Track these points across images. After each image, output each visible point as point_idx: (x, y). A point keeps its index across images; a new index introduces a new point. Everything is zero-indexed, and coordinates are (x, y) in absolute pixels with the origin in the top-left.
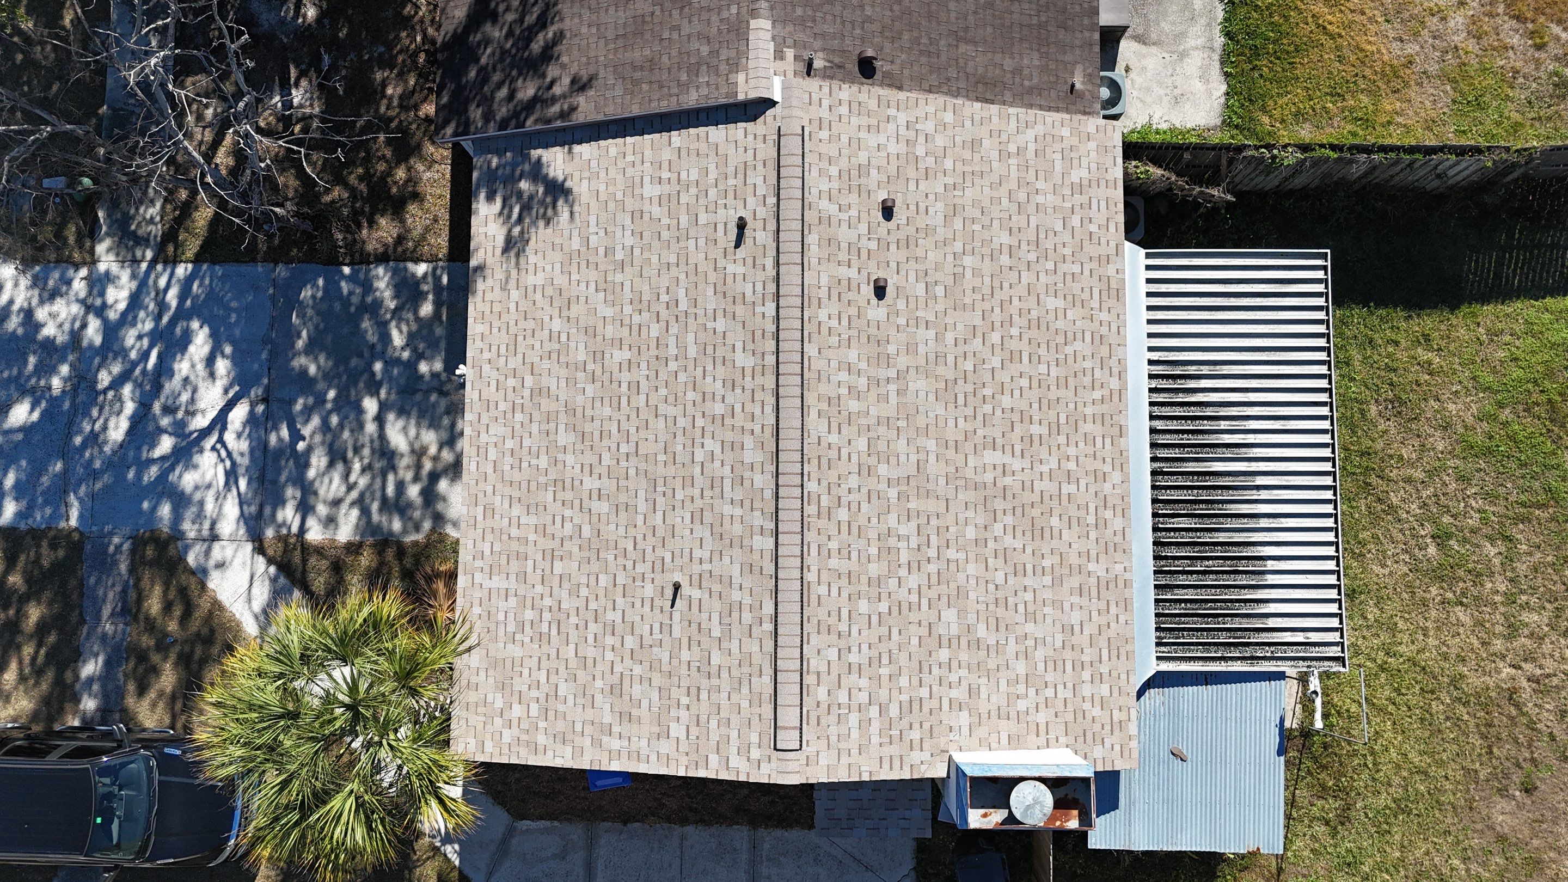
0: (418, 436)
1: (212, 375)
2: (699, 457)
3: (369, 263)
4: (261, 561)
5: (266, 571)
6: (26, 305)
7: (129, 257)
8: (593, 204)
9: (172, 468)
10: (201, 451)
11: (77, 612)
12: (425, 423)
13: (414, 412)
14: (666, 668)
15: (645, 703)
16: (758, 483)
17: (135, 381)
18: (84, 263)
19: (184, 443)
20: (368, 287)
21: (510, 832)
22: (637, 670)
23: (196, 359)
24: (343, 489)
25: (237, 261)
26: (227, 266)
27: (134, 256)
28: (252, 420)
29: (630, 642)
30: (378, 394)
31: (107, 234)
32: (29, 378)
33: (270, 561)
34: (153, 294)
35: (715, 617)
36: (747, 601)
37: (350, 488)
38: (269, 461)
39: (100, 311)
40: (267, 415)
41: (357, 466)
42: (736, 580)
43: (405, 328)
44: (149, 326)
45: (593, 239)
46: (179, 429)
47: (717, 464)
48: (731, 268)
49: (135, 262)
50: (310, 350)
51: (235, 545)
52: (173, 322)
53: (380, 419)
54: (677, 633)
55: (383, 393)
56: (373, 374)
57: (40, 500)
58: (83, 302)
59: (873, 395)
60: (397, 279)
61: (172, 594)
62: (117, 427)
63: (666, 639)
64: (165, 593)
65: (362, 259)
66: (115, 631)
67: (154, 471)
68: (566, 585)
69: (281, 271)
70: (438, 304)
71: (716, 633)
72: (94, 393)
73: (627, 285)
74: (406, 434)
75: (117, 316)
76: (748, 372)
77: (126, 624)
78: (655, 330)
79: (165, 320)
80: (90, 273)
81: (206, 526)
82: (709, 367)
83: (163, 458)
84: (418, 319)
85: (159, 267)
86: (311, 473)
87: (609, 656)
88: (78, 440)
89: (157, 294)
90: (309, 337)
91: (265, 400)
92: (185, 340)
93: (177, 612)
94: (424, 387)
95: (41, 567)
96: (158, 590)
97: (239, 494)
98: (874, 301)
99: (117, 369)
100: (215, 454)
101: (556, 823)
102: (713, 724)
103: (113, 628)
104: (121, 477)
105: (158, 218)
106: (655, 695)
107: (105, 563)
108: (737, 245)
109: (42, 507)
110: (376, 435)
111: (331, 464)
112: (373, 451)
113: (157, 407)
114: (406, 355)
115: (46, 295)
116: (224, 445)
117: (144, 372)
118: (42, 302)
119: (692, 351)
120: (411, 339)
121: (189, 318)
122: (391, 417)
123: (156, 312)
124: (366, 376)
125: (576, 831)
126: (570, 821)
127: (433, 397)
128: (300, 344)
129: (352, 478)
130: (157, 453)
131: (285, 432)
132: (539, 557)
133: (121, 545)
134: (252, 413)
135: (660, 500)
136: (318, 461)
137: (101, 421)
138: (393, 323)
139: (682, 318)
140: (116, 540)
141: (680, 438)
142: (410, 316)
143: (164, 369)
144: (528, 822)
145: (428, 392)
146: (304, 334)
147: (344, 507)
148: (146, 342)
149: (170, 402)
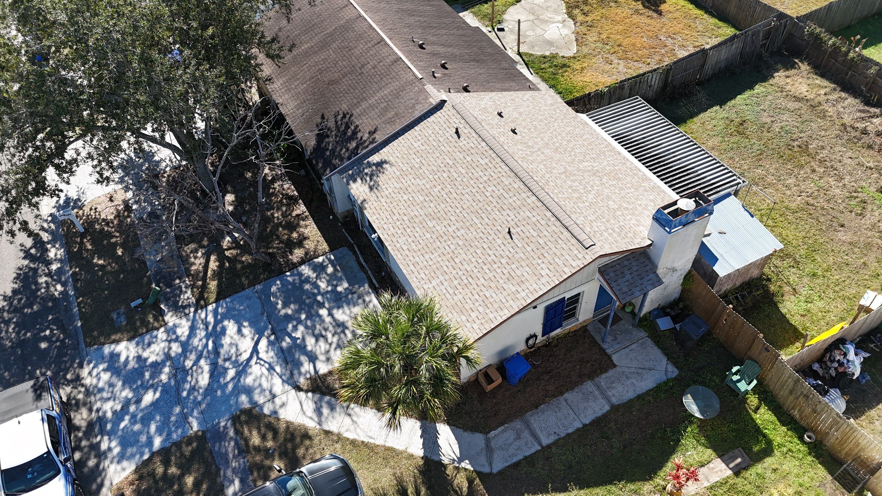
0: (351, 312)
1: (243, 335)
2: (488, 194)
3: (297, 267)
4: (302, 395)
5: (307, 397)
6: (136, 355)
7: (183, 314)
8: (397, 160)
9: (239, 380)
10: (251, 367)
11: (214, 467)
12: (351, 306)
13: (344, 305)
14: (524, 258)
15: (525, 274)
16: (516, 186)
17: (205, 357)
18: (161, 326)
19: (241, 368)
20: (300, 275)
21: (488, 442)
22: (513, 267)
23: (232, 334)
24: (328, 346)
25: (236, 293)
26: (232, 297)
27: (185, 313)
28: (270, 343)
29: (504, 261)
30: (325, 307)
31: (169, 311)
32: (148, 382)
33: (307, 391)
34: (200, 322)
35: (531, 231)
36: (539, 218)
37: (330, 344)
38: (286, 354)
39: (177, 340)
40: (277, 338)
41: (329, 335)
42: (530, 215)
43: (323, 280)
44: (203, 333)
45: (404, 169)
46: (236, 364)
47: (497, 192)
48: (461, 144)
49: (186, 315)
50: (286, 305)
51: (285, 394)
52: (215, 327)
53: (330, 314)
54: (520, 245)
55: (327, 305)
56: (319, 301)
57: (173, 429)
58: (166, 340)
59: (535, 155)
60: (312, 267)
61: (263, 430)
62: (203, 379)
63: (517, 249)
64: (259, 432)
65: (294, 266)
66: (239, 464)
67: (230, 386)
68: (464, 263)
69: (258, 287)
70: (334, 266)
71: (535, 234)
72: (186, 372)
73: (426, 171)
74: (346, 314)
75: (186, 338)
76: (489, 163)
77: (244, 458)
78: (445, 175)
79: (210, 328)
80: (166, 329)
81: (267, 393)
82: (473, 171)
83: (232, 379)
84: (328, 275)
85: (199, 311)
86: (309, 348)
87: (499, 271)
88: (185, 394)
89: (202, 321)
90: (283, 302)
91: (273, 333)
92: (224, 331)
93: (270, 436)
94: (344, 295)
95: (185, 456)
96: (255, 433)
97: (278, 374)
98: (515, 135)
99: (193, 357)
100: (258, 365)
101: (506, 425)
102: (557, 260)
103: (237, 464)
104: (214, 398)
105: (191, 296)
106: (527, 269)
107: (220, 436)
108: (459, 137)
109: (176, 431)
110: (332, 321)
111: (317, 340)
112: (334, 327)
113: (220, 361)
114: (330, 288)
115: (145, 346)
116: (261, 359)
117: (208, 351)
118: (144, 350)
119: (463, 171)
120: (329, 283)
121: (222, 321)
122: (335, 311)
123: (205, 327)
124: (316, 303)
125: (517, 424)
126: (512, 421)
127: (350, 296)
128: (279, 306)
129: (330, 341)
130: (229, 378)
131: (288, 339)
132: (447, 263)
133: (226, 424)
134: (269, 341)
135: (483, 215)
136: (310, 342)
137: (194, 380)
138: (318, 281)
139: (453, 166)
140: (223, 424)
141: (477, 195)
142: (324, 275)
143: (217, 346)
144: (493, 432)
145: (346, 296)
146: (280, 302)
147: (332, 352)
148: (204, 341)
149: (226, 357)
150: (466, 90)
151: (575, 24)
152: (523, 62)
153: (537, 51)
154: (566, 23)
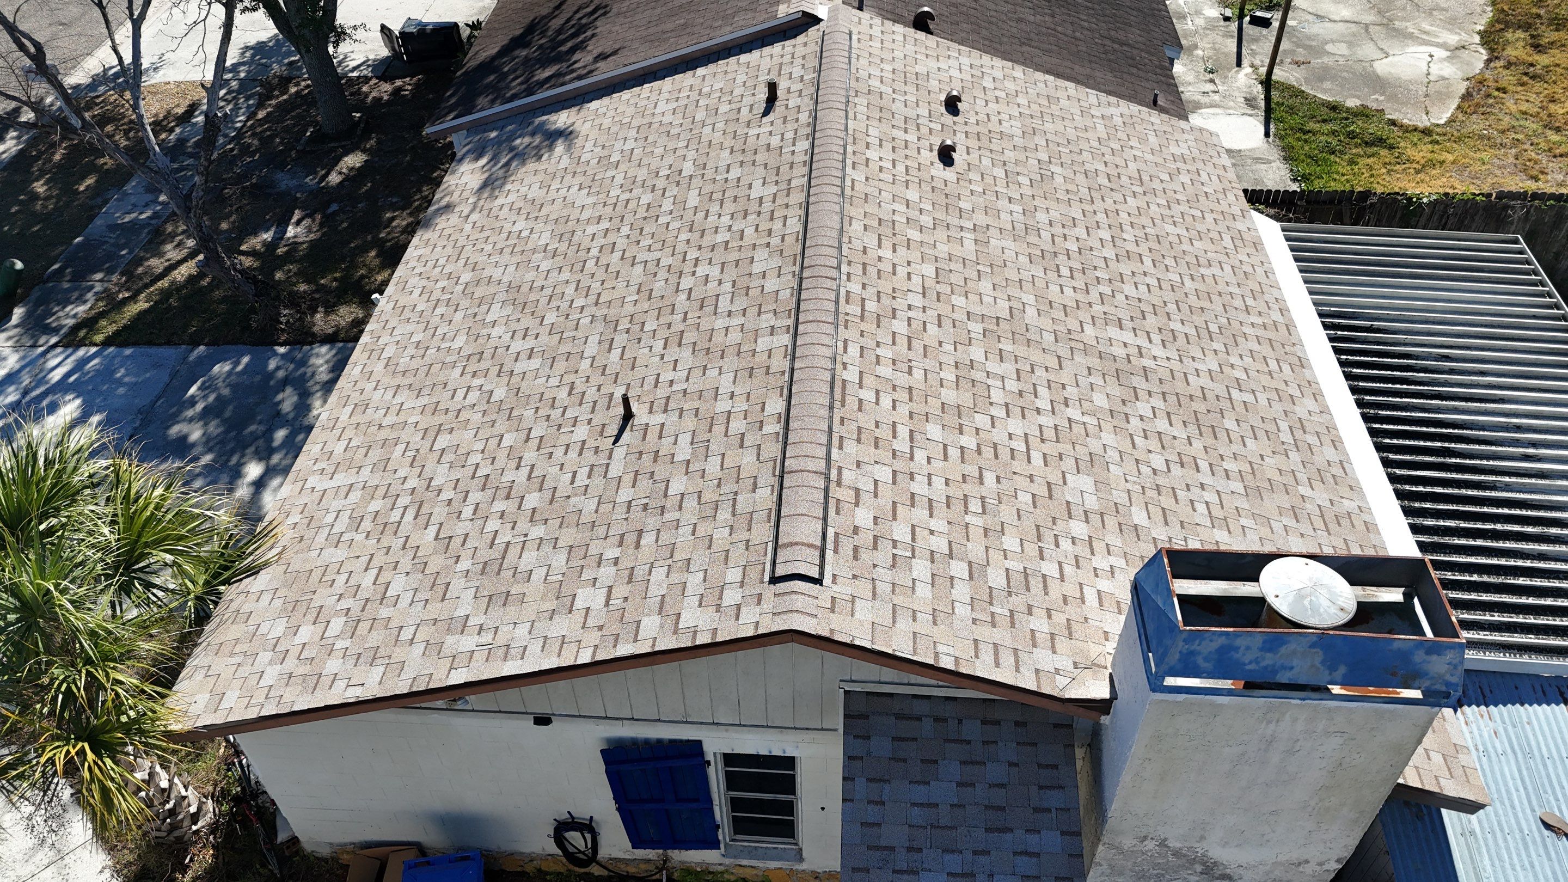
2: (687, 285)
7: (29, 343)
8: (593, 133)
14: (588, 519)
15: (539, 574)
22: (537, 532)
25: (151, 343)
27: (35, 341)
29: (533, 500)
30: (269, 459)
31: (16, 326)
34: (35, 372)
35: (684, 438)
36: (741, 407)
42: (726, 390)
48: (753, 132)
49: (33, 347)
50: (204, 416)
52: (43, 395)
53: (259, 484)
54: (616, 471)
55: (275, 458)
56: (271, 440)
63: (596, 482)
69: (200, 352)
71: (684, 456)
76: (767, 199)
79: (35, 393)
82: (714, 209)
87: (493, 525)
89: (41, 372)
90: (206, 407)
102: (659, 573)
106: (560, 559)
108: (766, 113)
110: (246, 499)
123: (30, 386)
146: (201, 404)
150: (922, 23)
151: (1488, 61)
152: (1262, 104)
153: (1325, 91)
154: (1464, 54)
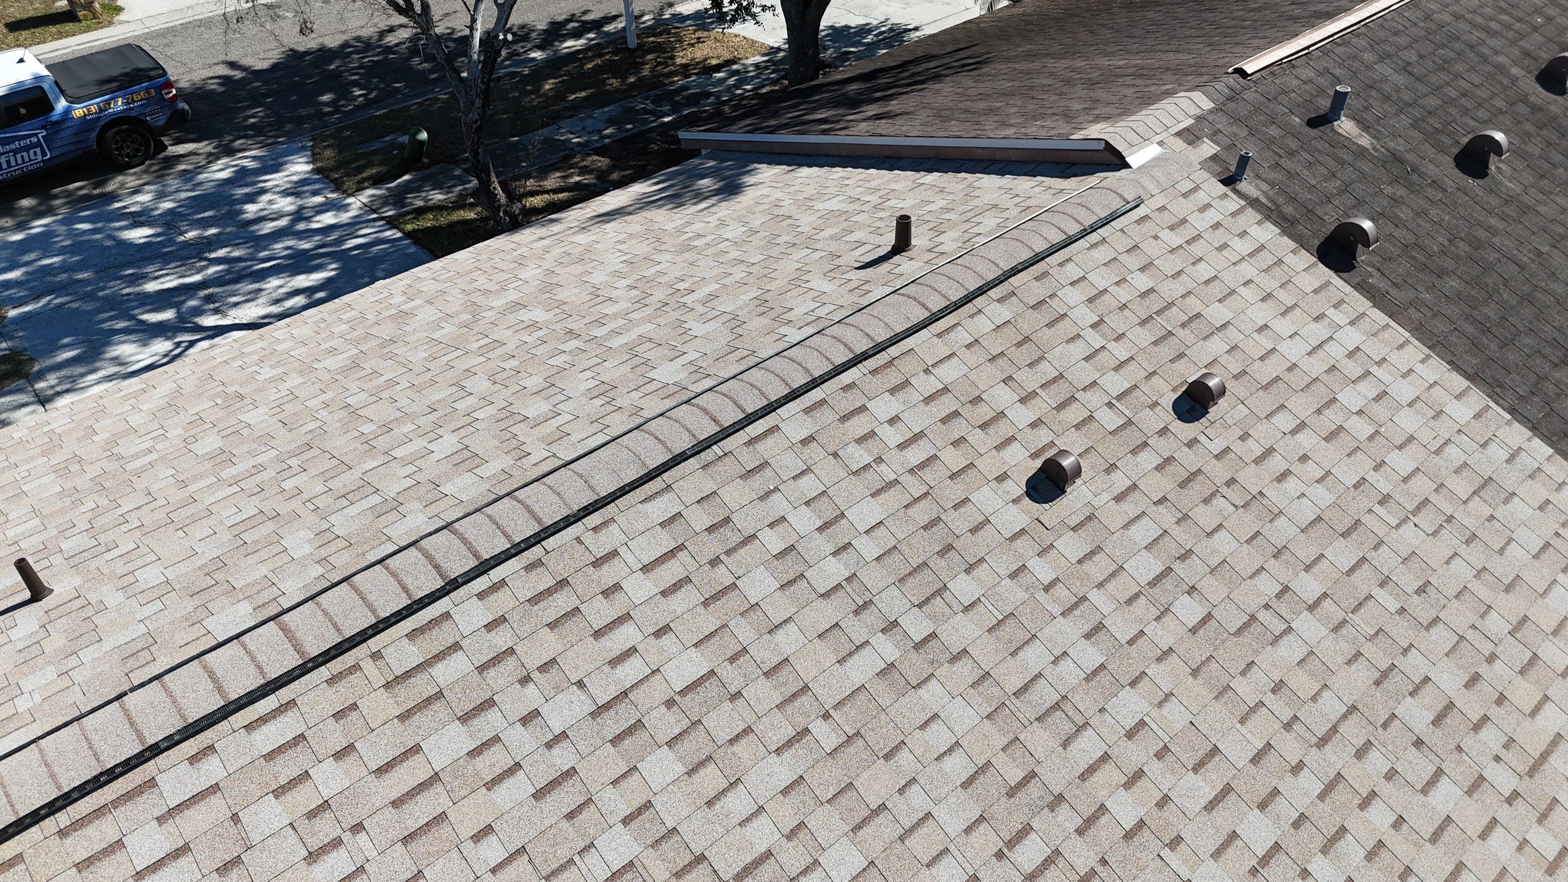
7: (375, 207)
18: (344, 192)
27: (379, 208)
31: (388, 188)
49: (373, 211)
59: (826, 612)
98: (1017, 487)
105: (434, 201)
108: (866, 266)
